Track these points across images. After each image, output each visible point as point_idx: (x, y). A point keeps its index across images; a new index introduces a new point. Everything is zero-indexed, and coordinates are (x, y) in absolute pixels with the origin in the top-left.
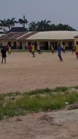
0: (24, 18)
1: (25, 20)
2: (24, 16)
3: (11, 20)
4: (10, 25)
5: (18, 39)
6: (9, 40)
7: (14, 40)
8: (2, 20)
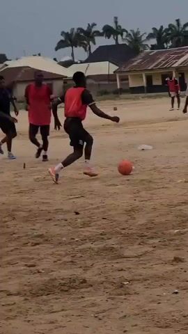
0: (116, 22)
1: (117, 27)
2: (116, 18)
3: (85, 29)
4: (86, 42)
5: (176, 65)
6: (152, 70)
7: (166, 68)
8: (66, 31)
